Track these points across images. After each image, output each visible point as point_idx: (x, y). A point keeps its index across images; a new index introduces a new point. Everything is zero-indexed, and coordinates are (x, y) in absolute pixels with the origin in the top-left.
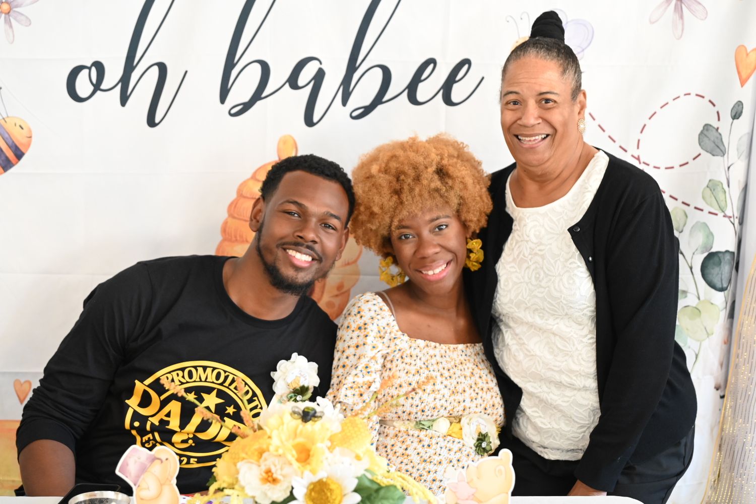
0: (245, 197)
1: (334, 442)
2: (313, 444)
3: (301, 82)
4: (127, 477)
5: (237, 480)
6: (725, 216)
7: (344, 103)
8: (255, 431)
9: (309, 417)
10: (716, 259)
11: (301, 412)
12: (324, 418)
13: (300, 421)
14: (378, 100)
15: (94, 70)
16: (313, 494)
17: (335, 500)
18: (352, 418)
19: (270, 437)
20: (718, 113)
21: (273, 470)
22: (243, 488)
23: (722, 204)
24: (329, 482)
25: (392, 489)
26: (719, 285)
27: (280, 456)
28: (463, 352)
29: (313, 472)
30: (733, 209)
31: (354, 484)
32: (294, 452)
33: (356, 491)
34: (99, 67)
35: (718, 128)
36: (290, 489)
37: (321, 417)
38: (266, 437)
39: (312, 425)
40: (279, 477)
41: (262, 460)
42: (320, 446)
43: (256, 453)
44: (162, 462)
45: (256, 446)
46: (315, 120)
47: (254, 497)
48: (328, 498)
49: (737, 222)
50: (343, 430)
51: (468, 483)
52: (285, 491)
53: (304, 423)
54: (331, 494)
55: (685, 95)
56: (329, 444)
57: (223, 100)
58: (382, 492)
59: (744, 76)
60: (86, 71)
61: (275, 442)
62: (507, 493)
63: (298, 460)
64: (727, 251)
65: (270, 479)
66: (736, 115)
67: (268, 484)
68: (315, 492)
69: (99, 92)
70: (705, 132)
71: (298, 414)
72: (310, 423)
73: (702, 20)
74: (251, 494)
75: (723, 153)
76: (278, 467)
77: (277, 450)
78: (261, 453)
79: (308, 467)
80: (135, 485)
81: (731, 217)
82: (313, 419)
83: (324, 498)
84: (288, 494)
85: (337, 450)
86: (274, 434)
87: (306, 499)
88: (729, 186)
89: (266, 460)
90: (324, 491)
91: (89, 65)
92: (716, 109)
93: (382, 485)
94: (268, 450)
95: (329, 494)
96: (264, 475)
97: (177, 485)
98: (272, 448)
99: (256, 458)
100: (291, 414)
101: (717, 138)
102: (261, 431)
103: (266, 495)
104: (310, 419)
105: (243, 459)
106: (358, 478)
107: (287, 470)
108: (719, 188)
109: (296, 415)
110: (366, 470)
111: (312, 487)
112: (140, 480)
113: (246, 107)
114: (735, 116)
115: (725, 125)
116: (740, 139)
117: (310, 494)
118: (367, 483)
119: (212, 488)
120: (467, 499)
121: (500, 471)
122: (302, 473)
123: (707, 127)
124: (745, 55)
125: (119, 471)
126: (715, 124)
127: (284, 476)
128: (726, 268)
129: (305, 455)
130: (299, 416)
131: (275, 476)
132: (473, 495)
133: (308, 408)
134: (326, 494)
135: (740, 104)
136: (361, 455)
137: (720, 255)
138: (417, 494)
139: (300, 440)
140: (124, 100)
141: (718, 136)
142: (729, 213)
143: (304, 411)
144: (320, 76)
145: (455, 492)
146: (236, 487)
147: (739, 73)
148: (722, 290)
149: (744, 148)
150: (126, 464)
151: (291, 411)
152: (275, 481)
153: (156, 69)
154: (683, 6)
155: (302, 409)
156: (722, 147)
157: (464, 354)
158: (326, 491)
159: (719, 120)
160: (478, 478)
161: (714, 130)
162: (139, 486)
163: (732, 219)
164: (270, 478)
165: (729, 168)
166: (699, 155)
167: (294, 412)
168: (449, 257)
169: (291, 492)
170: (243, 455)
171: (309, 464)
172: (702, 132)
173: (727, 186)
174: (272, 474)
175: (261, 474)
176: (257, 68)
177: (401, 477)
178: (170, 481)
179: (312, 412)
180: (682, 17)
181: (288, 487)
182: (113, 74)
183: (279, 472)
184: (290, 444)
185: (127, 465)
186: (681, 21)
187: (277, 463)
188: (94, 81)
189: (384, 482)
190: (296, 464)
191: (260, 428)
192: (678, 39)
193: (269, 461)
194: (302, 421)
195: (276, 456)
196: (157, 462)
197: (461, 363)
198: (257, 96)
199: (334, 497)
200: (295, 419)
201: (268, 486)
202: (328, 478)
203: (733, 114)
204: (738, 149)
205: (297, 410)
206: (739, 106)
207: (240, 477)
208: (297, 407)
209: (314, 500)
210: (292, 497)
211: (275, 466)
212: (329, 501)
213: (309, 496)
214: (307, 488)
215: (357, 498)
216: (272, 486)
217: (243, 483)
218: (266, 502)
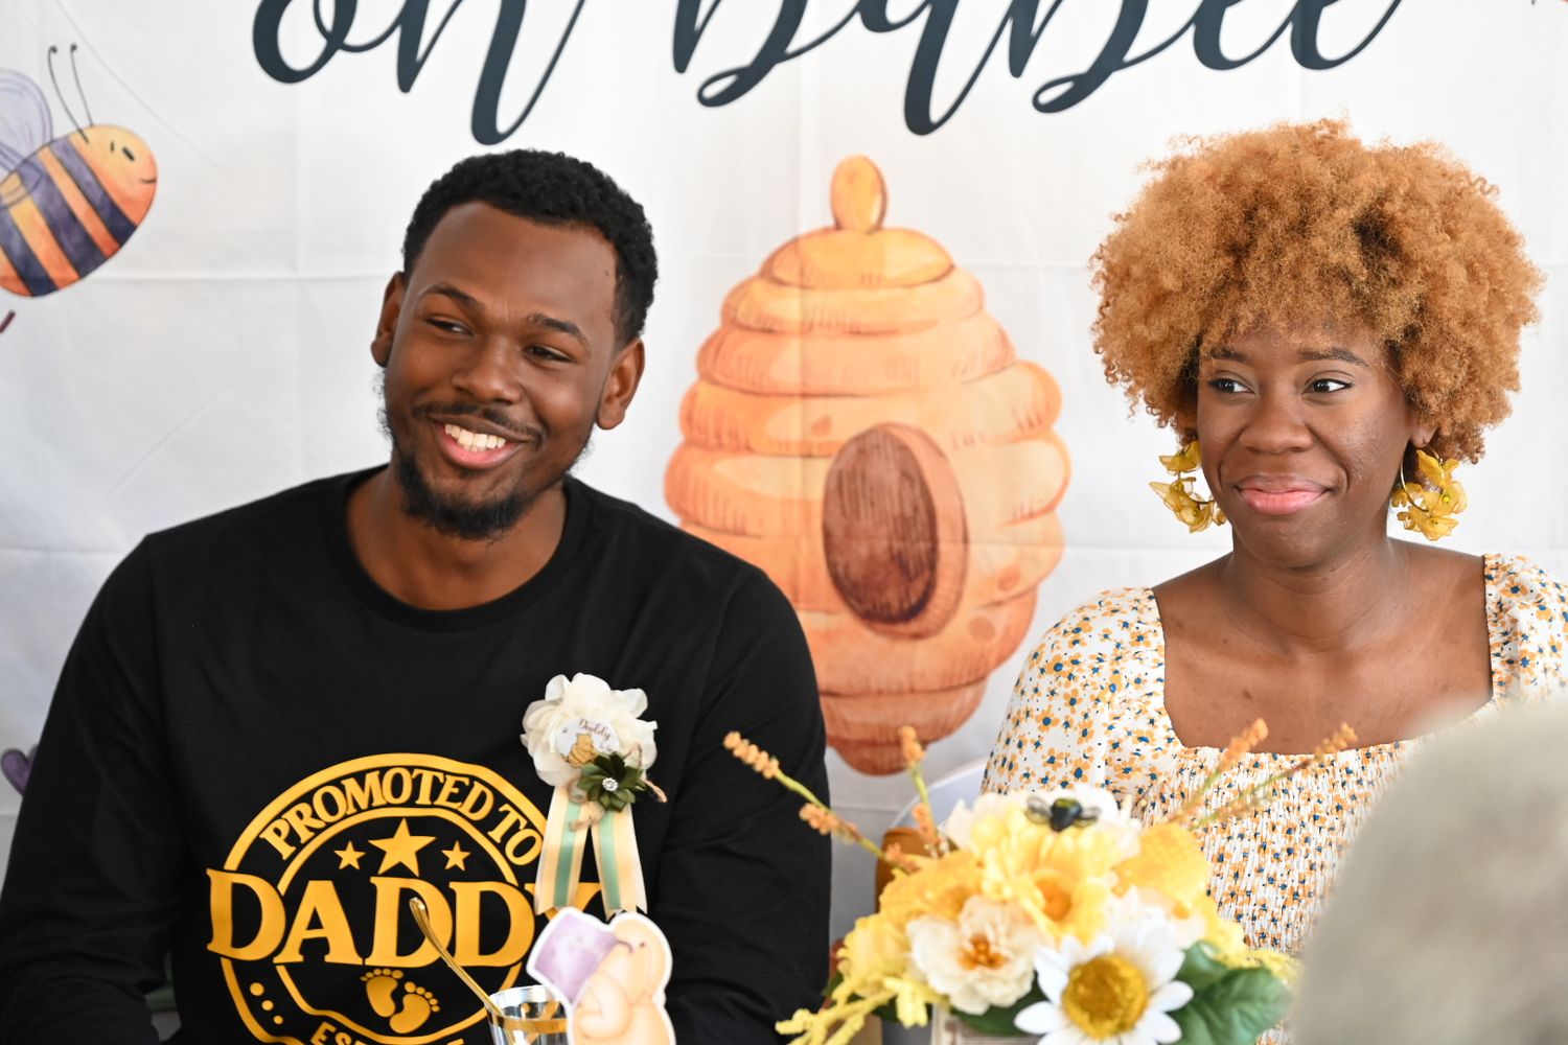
1: (1127, 876)
2: (1076, 876)
9: (1067, 820)
11: (1047, 809)
13: (1046, 829)
14: (1113, 58)
16: (1081, 989)
17: (1131, 1001)
19: (980, 864)
21: (991, 937)
24: (1116, 962)
25: (1261, 978)
27: (1004, 902)
29: (1083, 938)
31: (1176, 963)
32: (1039, 895)
33: (1179, 978)
36: (1031, 976)
37: (1093, 819)
38: (972, 863)
39: (1075, 837)
40: (1005, 952)
41: (962, 917)
42: (1094, 884)
43: (949, 901)
45: (951, 882)
47: (946, 998)
48: (1115, 997)
50: (1144, 852)
52: (1019, 980)
53: (1054, 833)
54: (1123, 989)
56: (1113, 879)
58: (1238, 985)
61: (992, 876)
63: (1049, 913)
65: (982, 958)
67: (980, 968)
68: (1086, 986)
71: (1042, 812)
72: (1070, 831)
74: (941, 989)
76: (1002, 929)
77: (999, 890)
78: (958, 900)
79: (1072, 929)
82: (1077, 823)
83: (1108, 997)
84: (1027, 987)
85: (1133, 892)
86: (990, 857)
87: (1064, 1002)
89: (971, 914)
90: (1104, 983)
93: (1235, 969)
94: (979, 891)
95: (1117, 989)
96: (969, 948)
98: (986, 886)
99: (949, 912)
100: (1026, 814)
102: (955, 855)
103: (972, 992)
104: (1070, 824)
105: (920, 913)
106: (1183, 950)
107: (1022, 937)
109: (1037, 817)
110: (1198, 938)
111: (1078, 974)
113: (744, 81)
117: (1075, 990)
118: (1203, 965)
119: (840, 993)
122: (1058, 941)
127: (1017, 952)
129: (1061, 906)
130: (1045, 819)
131: (993, 949)
133: (1064, 801)
134: (1109, 989)
136: (1188, 905)
139: (1046, 873)
143: (1054, 808)
146: (905, 976)
151: (1025, 806)
152: (993, 962)
155: (1050, 803)
158: (1110, 981)
164: (982, 955)
167: (1033, 810)
169: (1035, 984)
170: (918, 904)
171: (1069, 921)
174: (988, 946)
175: (962, 949)
179: (1073, 810)
181: (1024, 976)
183: (1003, 941)
184: (1028, 880)
187: (998, 918)
189: (1241, 962)
190: (1043, 921)
191: (953, 847)
193: (978, 918)
194: (1052, 827)
195: (995, 903)
199: (1129, 995)
200: (1038, 823)
201: (977, 974)
202: (1116, 952)
205: (1037, 804)
207: (917, 954)
208: (1038, 800)
209: (1084, 1004)
210: (1036, 995)
211: (994, 927)
212: (1119, 1006)
213: (1070, 994)
214: (1070, 975)
215: (1183, 994)
216: (988, 971)
217: (921, 965)
218: (977, 1008)
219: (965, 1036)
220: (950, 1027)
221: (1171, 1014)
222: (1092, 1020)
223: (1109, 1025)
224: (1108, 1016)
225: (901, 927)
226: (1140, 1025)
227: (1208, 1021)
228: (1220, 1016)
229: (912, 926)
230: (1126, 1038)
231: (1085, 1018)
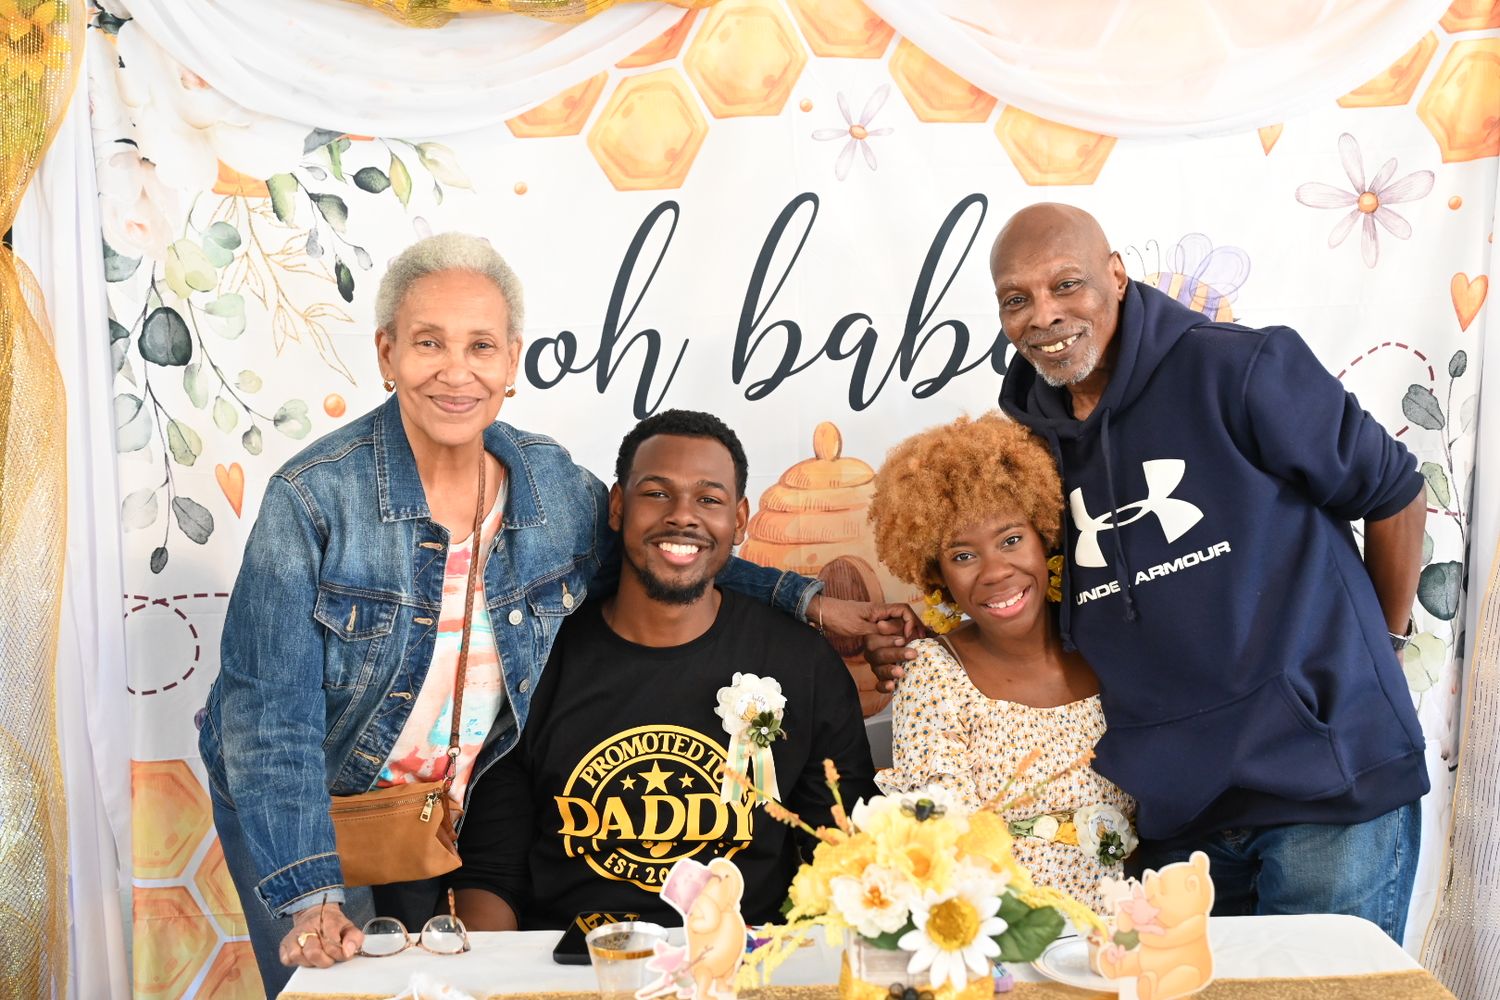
0: (769, 510)
1: (962, 848)
2: (933, 851)
3: (844, 349)
4: (675, 902)
5: (829, 903)
6: (1446, 513)
7: (904, 376)
8: (850, 835)
9: (926, 814)
10: (1438, 574)
11: (914, 807)
12: (947, 814)
13: (913, 820)
14: (952, 369)
15: (561, 345)
16: (938, 921)
17: (969, 928)
18: (983, 814)
19: (874, 843)
20: (1430, 368)
21: (882, 889)
22: (841, 915)
23: (1444, 496)
24: (960, 903)
25: (1048, 912)
26: (1443, 611)
27: (890, 868)
28: (1062, 717)
29: (937, 889)
30: (1458, 502)
31: (997, 904)
32: (910, 863)
33: (999, 915)
34: (568, 339)
35: (1432, 390)
36: (907, 914)
37: (942, 813)
38: (868, 843)
40: (891, 898)
41: (864, 875)
42: (943, 856)
43: (856, 867)
44: (720, 879)
45: (857, 855)
46: (865, 400)
47: (856, 927)
48: (958, 926)
49: (1464, 520)
50: (972, 831)
51: (1148, 901)
52: (899, 917)
53: (919, 822)
54: (964, 921)
55: (1384, 345)
56: (955, 850)
57: (737, 378)
58: (1034, 916)
59: (1466, 314)
60: (550, 347)
61: (881, 850)
62: (1204, 914)
63: (916, 874)
64: (1453, 562)
65: (876, 901)
66: (1457, 371)
67: (875, 908)
68: (941, 919)
69: (568, 374)
70: (1413, 396)
71: (910, 809)
72: (929, 821)
73: (1404, 239)
74: (852, 922)
75: (1440, 424)
76: (889, 884)
77: (887, 861)
78: (862, 865)
79: (931, 884)
80: (686, 913)
81: (1456, 514)
82: (932, 816)
83: (954, 926)
84: (905, 922)
85: (967, 859)
86: (880, 839)
87: (927, 927)
88: (1451, 470)
89: (869, 875)
90: (952, 917)
91: (555, 338)
92: (1427, 364)
93: (1033, 907)
94: (874, 861)
95: (960, 921)
96: (869, 895)
97: (741, 912)
98: (880, 859)
99: (856, 874)
100: (901, 811)
101: (1432, 404)
102: (859, 834)
103: (871, 923)
104: (928, 817)
105: (837, 874)
106: (1000, 897)
107: (900, 888)
108: (1438, 474)
109: (908, 812)
110: (1008, 886)
111: (936, 911)
112: (693, 905)
113: (769, 386)
114: (1455, 372)
115: (1441, 386)
116: (1464, 403)
117: (934, 921)
118: (1013, 905)
119: (791, 916)
120: (1147, 924)
121: (1192, 882)
122: (923, 893)
123: (1414, 389)
124: (1465, 286)
125: (665, 894)
126: (1427, 384)
127: (896, 897)
128: (1451, 586)
129: (924, 867)
130: (913, 813)
131: (883, 896)
132: (1155, 917)
133: (923, 801)
134: (955, 921)
135: (1462, 354)
136: (1000, 865)
137: (1444, 568)
138: (1078, 917)
139: (914, 845)
140: (602, 383)
141: (1434, 400)
142: (1453, 508)
143: (917, 806)
144: (869, 339)
145: (1130, 915)
146: (829, 913)
147: (1458, 311)
148: (1448, 617)
149: (1471, 416)
150: (673, 884)
151: (900, 806)
152: (882, 903)
153: (644, 339)
154: (1375, 220)
155: (915, 802)
156: (1439, 417)
157: (1064, 720)
158: (955, 915)
159: (1433, 379)
160: (1162, 894)
161: (1427, 393)
162: (691, 915)
163: (1458, 517)
164: (876, 899)
165: (1450, 445)
166: (1407, 428)
167: (905, 808)
168: (1026, 580)
169: (910, 918)
170: (836, 868)
171: (929, 879)
172: (1407, 396)
173: (1448, 470)
174: (880, 894)
175: (864, 895)
176: (782, 333)
177: (1052, 894)
178: (732, 907)
179: (929, 807)
180: (1374, 237)
181: (904, 912)
182: (588, 348)
183: (889, 891)
184: (902, 852)
185: (675, 885)
186: (1374, 242)
187: (885, 878)
188: (562, 358)
189: (1036, 902)
190: (913, 879)
191: (857, 830)
192: (1373, 267)
193: (875, 876)
194: (917, 819)
195: (884, 869)
196: (714, 881)
197: (1061, 734)
198: (784, 370)
199: (967, 925)
201: (873, 912)
202: (958, 898)
203: (1453, 370)
204: (1461, 419)
205: (907, 804)
206: (1460, 357)
207: (835, 898)
208: (909, 801)
209: (940, 930)
210: (910, 926)
211: (884, 882)
212: (961, 931)
213: (932, 924)
214: (930, 912)
215: (1001, 926)
216: (880, 910)
217: (840, 908)
218: (874, 934)
219: (865, 947)
220: (857, 943)
221: (994, 938)
222: (945, 940)
223: (956, 943)
224: (956, 938)
225: (826, 883)
226: (974, 942)
227: (1015, 939)
228: (1024, 937)
229: (834, 882)
230: (965, 950)
231: (941, 938)
